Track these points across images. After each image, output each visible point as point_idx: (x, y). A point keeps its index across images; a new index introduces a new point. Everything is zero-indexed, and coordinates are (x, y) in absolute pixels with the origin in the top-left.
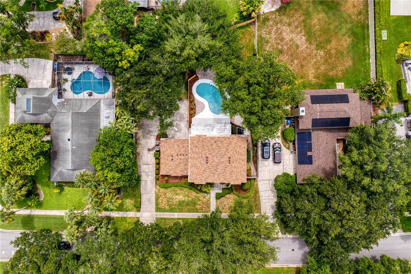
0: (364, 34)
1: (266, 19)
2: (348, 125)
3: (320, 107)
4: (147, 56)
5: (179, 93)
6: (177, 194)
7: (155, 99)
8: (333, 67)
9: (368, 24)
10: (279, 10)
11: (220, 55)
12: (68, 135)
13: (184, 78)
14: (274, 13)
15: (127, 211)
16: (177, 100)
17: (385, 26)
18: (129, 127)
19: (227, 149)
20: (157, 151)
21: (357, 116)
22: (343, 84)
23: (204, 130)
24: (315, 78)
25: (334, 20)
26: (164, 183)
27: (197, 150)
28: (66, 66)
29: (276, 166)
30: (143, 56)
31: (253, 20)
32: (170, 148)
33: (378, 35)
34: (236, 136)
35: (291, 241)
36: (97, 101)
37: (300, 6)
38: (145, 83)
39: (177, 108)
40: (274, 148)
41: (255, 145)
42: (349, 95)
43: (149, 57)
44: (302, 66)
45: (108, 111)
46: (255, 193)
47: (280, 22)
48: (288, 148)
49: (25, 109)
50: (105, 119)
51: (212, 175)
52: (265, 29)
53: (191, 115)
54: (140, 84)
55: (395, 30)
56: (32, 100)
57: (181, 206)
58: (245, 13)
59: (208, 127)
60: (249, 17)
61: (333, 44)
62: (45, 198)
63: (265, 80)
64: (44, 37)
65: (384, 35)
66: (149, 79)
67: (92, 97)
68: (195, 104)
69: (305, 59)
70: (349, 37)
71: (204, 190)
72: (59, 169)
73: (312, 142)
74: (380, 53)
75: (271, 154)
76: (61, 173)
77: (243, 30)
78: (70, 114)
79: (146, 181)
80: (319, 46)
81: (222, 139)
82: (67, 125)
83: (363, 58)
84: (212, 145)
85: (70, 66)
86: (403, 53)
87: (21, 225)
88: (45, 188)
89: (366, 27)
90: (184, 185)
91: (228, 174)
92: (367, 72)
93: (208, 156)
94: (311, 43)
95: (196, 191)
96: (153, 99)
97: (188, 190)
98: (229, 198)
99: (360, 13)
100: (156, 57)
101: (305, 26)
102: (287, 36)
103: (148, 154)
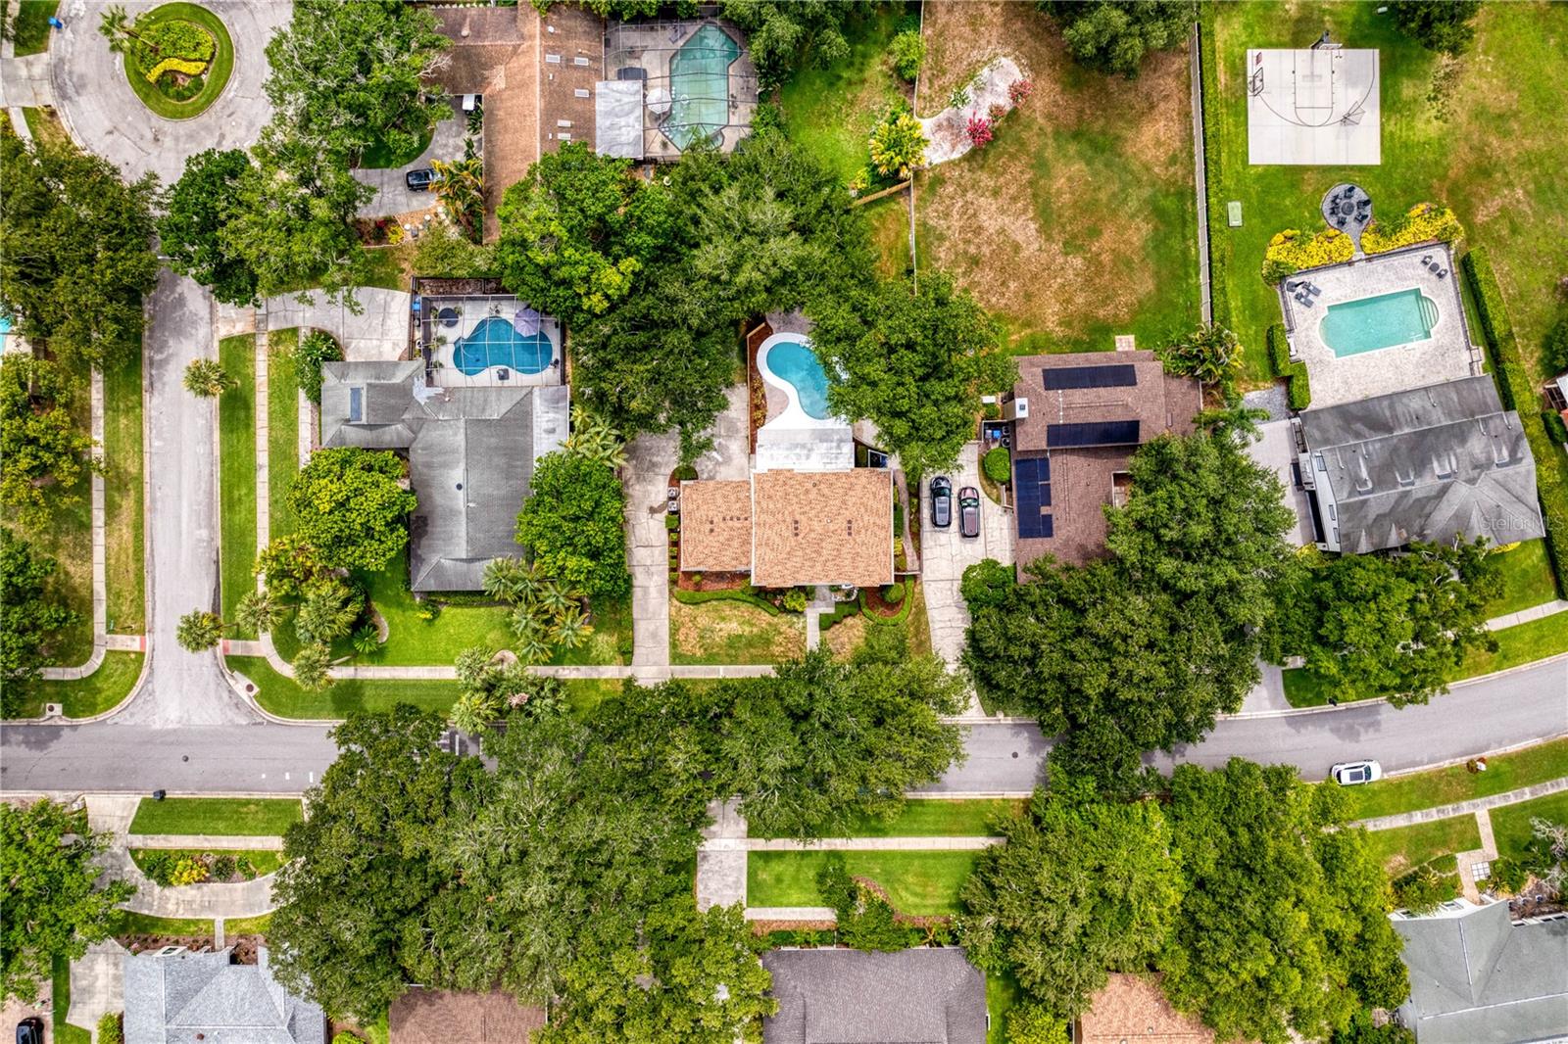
0: (1185, 212)
1: (939, 181)
2: (1136, 439)
3: (1065, 396)
4: (652, 284)
5: (727, 370)
6: (723, 619)
7: (671, 385)
8: (1108, 297)
9: (1194, 187)
10: (970, 158)
11: (823, 277)
12: (457, 475)
13: (737, 333)
14: (958, 165)
15: (599, 664)
16: (723, 387)
17: (1236, 191)
18: (609, 452)
19: (844, 502)
20: (674, 513)
21: (1158, 417)
22: (1131, 338)
23: (787, 457)
24: (1060, 324)
25: (1108, 180)
26: (691, 591)
27: (771, 506)
28: (441, 307)
29: (968, 546)
30: (641, 284)
31: (905, 184)
32: (705, 501)
33: (1214, 215)
34: (864, 472)
35: (1008, 733)
36: (524, 392)
37: (1023, 144)
38: (646, 348)
39: (724, 406)
40: (961, 501)
41: (915, 492)
42: (1137, 366)
43: (656, 286)
44: (1028, 297)
45: (551, 415)
46: (916, 614)
47: (973, 187)
48: (998, 501)
49: (348, 414)
50: (544, 435)
51: (808, 563)
52: (935, 206)
53: (756, 424)
54: (635, 349)
55: (1262, 202)
56: (364, 393)
57: (734, 648)
58: (883, 170)
59: (798, 451)
60: (894, 178)
61: (1107, 239)
62: (391, 635)
63: (926, 337)
64: (385, 234)
65: (1235, 212)
66: (657, 337)
67: (506, 383)
68: (763, 396)
69: (1035, 277)
70: (1146, 220)
71: (790, 604)
72: (434, 559)
73: (1051, 482)
74: (1222, 261)
75: (955, 515)
76: (439, 570)
77: (880, 209)
78: (462, 423)
79: (645, 589)
80: (1071, 246)
81: (833, 479)
82: (455, 451)
83: (1181, 273)
84: (807, 491)
85: (451, 306)
86: (1281, 258)
87: (330, 705)
88: (393, 611)
89: (1189, 196)
90: (740, 596)
91: (847, 562)
92: (1193, 307)
93: (798, 517)
94: (1049, 239)
95: (771, 611)
96: (666, 385)
97: (751, 607)
98: (852, 627)
99: (1173, 160)
100: (673, 288)
101: (1035, 196)
102: (991, 222)
103: (651, 522)
